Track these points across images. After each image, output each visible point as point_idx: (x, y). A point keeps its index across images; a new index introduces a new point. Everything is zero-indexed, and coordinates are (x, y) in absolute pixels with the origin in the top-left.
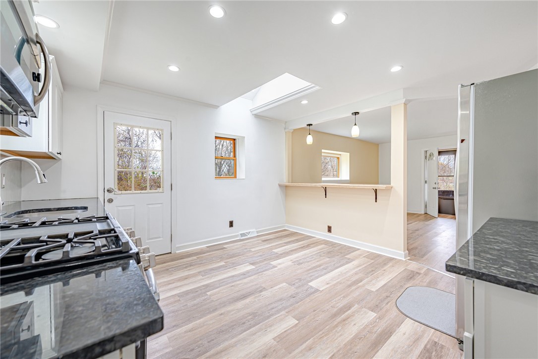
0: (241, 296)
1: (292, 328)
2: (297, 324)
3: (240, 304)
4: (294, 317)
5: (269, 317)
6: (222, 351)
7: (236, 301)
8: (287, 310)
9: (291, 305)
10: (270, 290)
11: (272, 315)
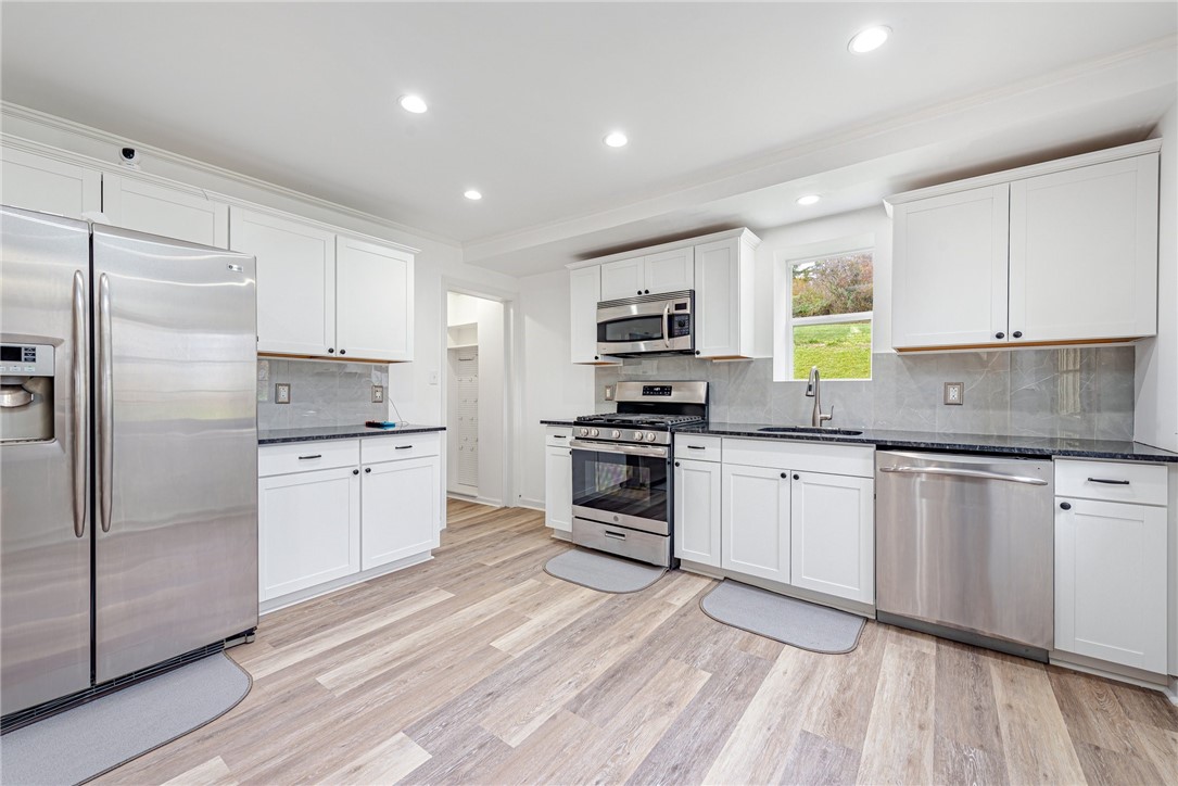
0: (621, 678)
1: (501, 635)
2: (493, 640)
3: (611, 659)
4: (497, 650)
5: (544, 644)
6: (589, 604)
7: (625, 663)
8: (510, 660)
9: (500, 673)
10: (556, 708)
11: (539, 648)
